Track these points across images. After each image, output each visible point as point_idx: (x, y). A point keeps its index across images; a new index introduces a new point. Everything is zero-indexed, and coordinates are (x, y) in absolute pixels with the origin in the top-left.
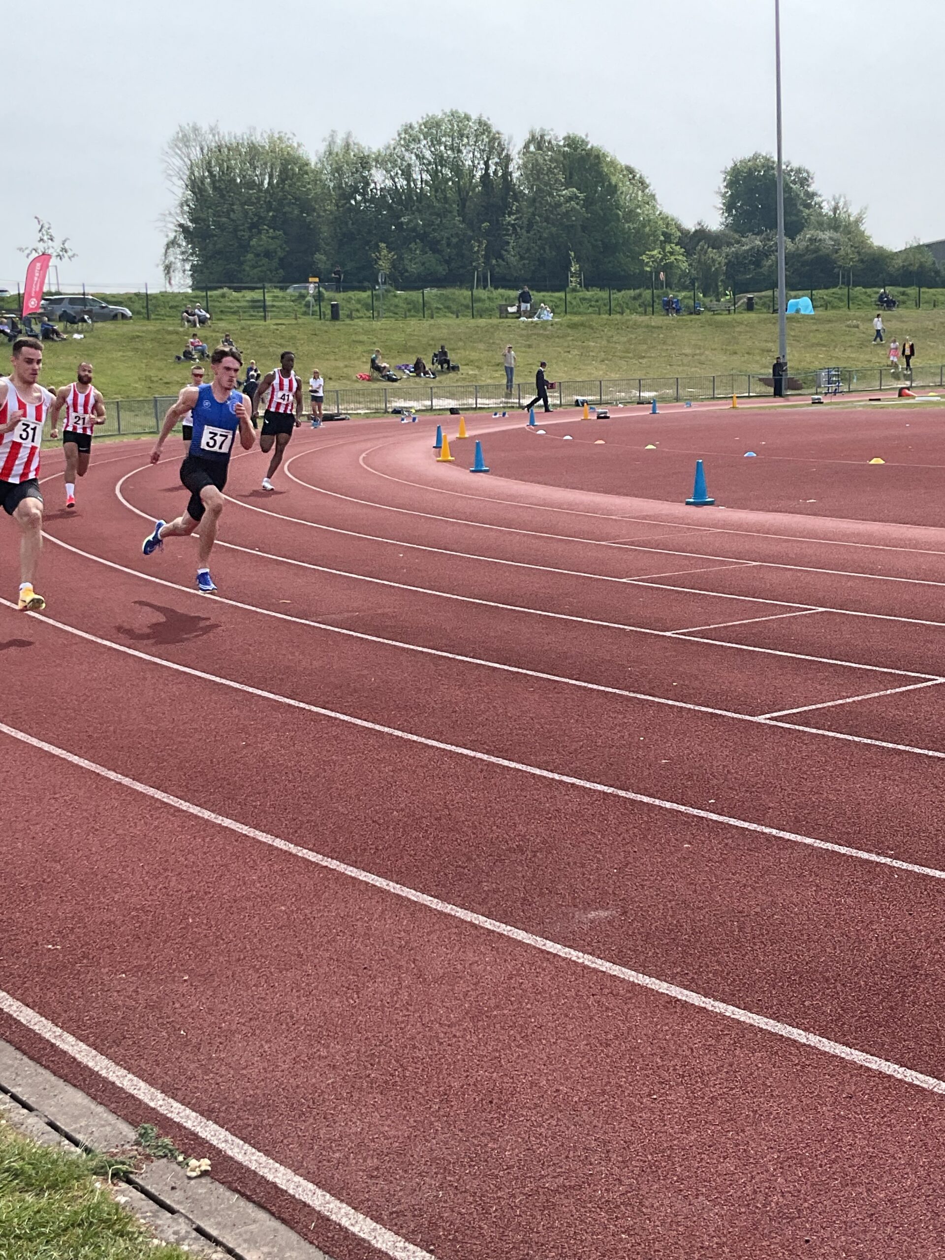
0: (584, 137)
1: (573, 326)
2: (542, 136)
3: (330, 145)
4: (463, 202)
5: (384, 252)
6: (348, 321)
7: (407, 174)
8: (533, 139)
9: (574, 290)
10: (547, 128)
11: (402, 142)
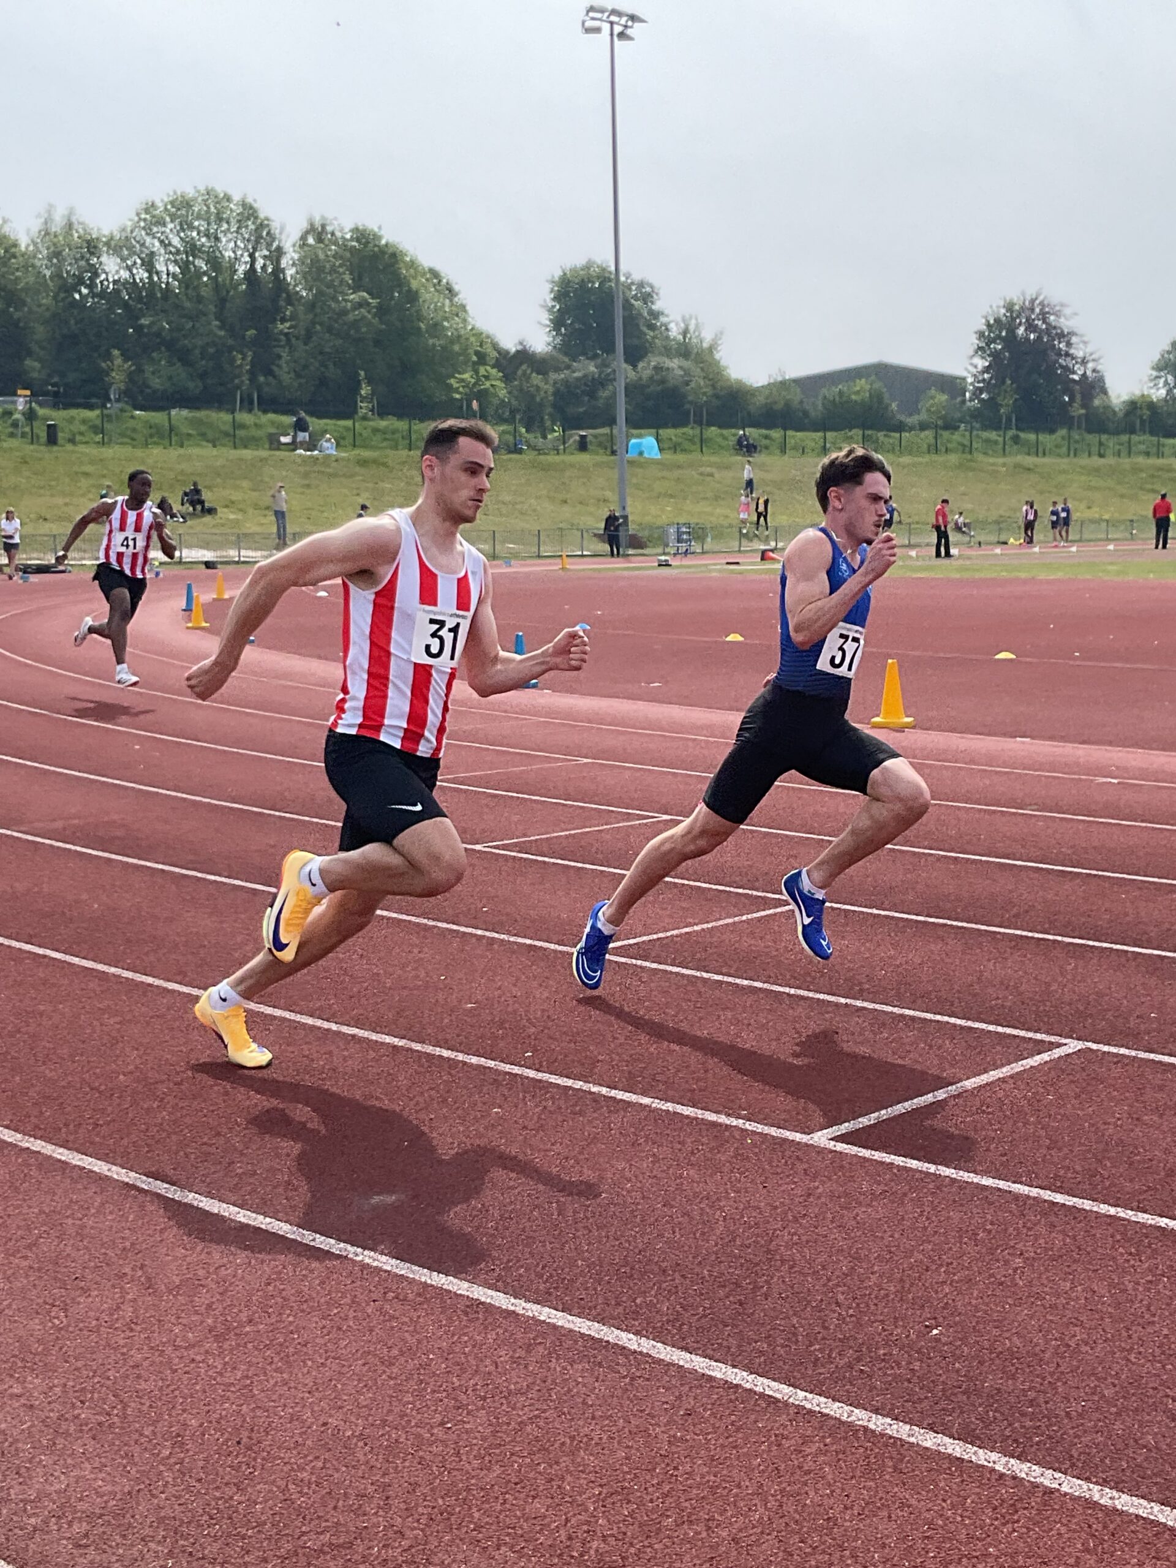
0: (376, 230)
1: (363, 463)
2: (323, 226)
3: (46, 223)
4: (222, 302)
5: (118, 361)
6: (69, 447)
7: (149, 264)
8: (311, 229)
9: (365, 418)
10: (329, 216)
11: (142, 224)
